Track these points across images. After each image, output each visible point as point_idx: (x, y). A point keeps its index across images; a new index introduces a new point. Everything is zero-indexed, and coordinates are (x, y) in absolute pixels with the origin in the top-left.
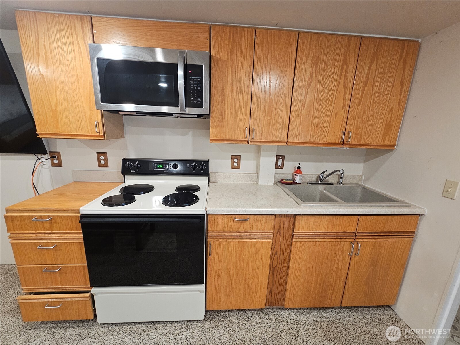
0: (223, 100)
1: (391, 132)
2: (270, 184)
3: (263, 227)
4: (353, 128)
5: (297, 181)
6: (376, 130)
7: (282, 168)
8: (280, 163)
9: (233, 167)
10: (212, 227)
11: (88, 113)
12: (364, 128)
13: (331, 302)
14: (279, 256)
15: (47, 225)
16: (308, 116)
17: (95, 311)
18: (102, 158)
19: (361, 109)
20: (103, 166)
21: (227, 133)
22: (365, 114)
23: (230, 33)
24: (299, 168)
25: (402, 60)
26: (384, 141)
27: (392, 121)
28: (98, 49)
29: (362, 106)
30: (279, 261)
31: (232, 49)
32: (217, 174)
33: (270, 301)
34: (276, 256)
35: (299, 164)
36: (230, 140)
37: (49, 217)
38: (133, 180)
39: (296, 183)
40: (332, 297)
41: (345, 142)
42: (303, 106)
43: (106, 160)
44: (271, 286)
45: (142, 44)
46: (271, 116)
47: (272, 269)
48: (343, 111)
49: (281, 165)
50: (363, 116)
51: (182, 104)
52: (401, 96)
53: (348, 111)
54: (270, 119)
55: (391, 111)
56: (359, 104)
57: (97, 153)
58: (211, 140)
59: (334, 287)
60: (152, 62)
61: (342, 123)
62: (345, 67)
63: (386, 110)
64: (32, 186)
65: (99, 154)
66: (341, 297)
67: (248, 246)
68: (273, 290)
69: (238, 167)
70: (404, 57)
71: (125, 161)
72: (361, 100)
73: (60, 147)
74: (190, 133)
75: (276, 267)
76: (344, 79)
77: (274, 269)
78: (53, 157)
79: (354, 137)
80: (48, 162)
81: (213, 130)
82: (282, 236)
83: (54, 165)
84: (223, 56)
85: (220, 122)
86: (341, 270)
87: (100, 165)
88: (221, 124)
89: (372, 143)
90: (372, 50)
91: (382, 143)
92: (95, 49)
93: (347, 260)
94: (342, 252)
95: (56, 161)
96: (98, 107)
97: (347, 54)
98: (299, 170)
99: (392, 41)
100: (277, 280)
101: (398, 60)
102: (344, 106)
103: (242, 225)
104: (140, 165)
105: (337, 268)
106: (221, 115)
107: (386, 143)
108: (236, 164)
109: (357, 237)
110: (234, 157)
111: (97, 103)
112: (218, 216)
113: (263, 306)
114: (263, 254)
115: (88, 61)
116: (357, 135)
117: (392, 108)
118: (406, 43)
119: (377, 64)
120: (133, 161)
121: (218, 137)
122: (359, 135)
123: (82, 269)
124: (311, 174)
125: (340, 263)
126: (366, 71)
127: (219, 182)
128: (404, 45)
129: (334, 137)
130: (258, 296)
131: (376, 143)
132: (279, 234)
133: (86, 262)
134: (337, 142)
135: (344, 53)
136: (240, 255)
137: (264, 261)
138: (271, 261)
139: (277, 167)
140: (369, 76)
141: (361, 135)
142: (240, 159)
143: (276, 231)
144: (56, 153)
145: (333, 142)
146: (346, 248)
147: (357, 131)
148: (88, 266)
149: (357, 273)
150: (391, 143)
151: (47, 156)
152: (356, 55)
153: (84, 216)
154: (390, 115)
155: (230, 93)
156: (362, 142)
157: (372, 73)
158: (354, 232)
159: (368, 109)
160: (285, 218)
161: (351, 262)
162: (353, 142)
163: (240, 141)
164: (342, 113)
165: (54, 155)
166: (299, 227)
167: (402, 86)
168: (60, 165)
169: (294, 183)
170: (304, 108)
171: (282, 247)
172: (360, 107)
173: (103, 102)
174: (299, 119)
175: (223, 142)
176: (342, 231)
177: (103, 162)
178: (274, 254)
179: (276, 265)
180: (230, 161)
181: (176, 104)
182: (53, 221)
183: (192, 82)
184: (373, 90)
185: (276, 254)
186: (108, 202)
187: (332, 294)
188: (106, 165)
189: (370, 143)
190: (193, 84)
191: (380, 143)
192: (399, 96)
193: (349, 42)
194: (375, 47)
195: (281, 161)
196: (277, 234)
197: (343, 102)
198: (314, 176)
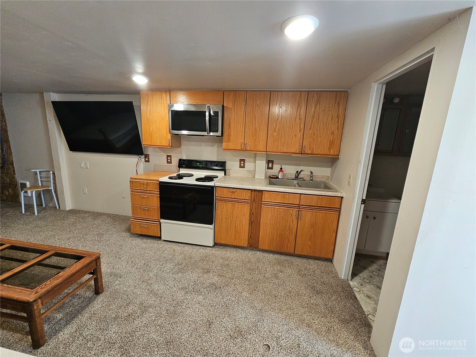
0: (230, 128)
1: (334, 146)
2: (262, 178)
3: (244, 197)
4: (307, 144)
5: (280, 177)
6: (324, 145)
7: (272, 168)
8: (270, 165)
9: (241, 167)
10: (218, 194)
11: (165, 135)
12: (315, 144)
13: (288, 249)
14: (254, 215)
15: (145, 186)
16: (278, 136)
17: (161, 233)
18: (169, 158)
19: (312, 132)
20: (169, 163)
21: (231, 145)
22: (315, 135)
23: (233, 94)
24: (281, 168)
25: (337, 103)
26: (330, 152)
27: (334, 140)
28: (172, 106)
29: (312, 130)
30: (255, 218)
31: (234, 102)
32: (230, 170)
33: (250, 243)
34: (253, 215)
35: (281, 166)
36: (233, 150)
37: (146, 182)
38: (183, 171)
39: (279, 178)
40: (288, 246)
41: (303, 152)
42: (275, 131)
43: (171, 160)
44: (250, 233)
45: (191, 102)
46: (256, 136)
47: (251, 223)
48: (300, 134)
49: (271, 167)
50: (313, 136)
51: (208, 130)
52: (338, 124)
53: (303, 134)
54: (256, 138)
55: (333, 133)
56: (310, 129)
57: (167, 155)
58: (223, 149)
59: (289, 239)
60: (195, 111)
61: (300, 140)
62: (299, 109)
63: (329, 133)
64: (136, 171)
65: (168, 156)
66: (294, 247)
67: (237, 207)
68: (252, 236)
69: (244, 167)
70: (338, 100)
71: (180, 160)
72: (311, 127)
73: (149, 151)
74: (216, 145)
75: (253, 221)
76: (299, 115)
77: (252, 223)
78: (146, 157)
79: (308, 149)
80: (143, 160)
81: (224, 144)
82: (256, 203)
83: (146, 161)
84: (230, 106)
85: (228, 140)
86: (292, 228)
87: (168, 162)
88: (229, 141)
89: (322, 153)
90: (316, 98)
91: (328, 153)
92: (171, 106)
93: (295, 222)
94: (292, 216)
95: (147, 159)
96: (170, 132)
97: (300, 101)
98: (281, 170)
99: (329, 93)
100: (254, 230)
101: (334, 103)
102: (300, 131)
103: (233, 195)
104: (187, 163)
105: (290, 226)
106: (229, 136)
107: (331, 153)
108: (242, 165)
109: (300, 208)
110: (241, 160)
111: (170, 131)
112: (221, 188)
113: (246, 245)
114: (245, 212)
115: (167, 111)
116: (310, 148)
117: (333, 132)
118: (338, 93)
119: (320, 106)
120: (184, 160)
121: (227, 147)
122: (312, 148)
123: (157, 209)
124: (291, 174)
125: (291, 224)
126: (313, 110)
127: (231, 175)
128: (337, 94)
129: (295, 148)
130: (243, 238)
131: (324, 153)
132: (254, 202)
133: (159, 206)
134: (297, 152)
135: (298, 101)
136: (232, 212)
137: (246, 217)
138: (250, 217)
139: (268, 168)
140: (315, 113)
141: (313, 148)
142: (245, 162)
143: (252, 200)
144: (147, 155)
145: (294, 152)
146: (294, 213)
147: (310, 145)
148: (160, 209)
149: (303, 231)
150: (335, 154)
151: (143, 157)
152: (306, 101)
153: (161, 182)
154: (332, 136)
155: (233, 124)
156: (314, 153)
157: (317, 111)
158: (298, 205)
159: (316, 132)
160: (257, 193)
161: (298, 223)
162: (308, 152)
163: (239, 150)
164: (300, 135)
165: (147, 156)
166: (265, 198)
167: (338, 118)
168: (148, 161)
169: (277, 178)
170: (275, 132)
171: (256, 209)
172: (311, 131)
173: (172, 130)
174: (273, 138)
175: (230, 151)
176: (290, 203)
177: (169, 161)
178: (251, 214)
179: (253, 220)
180: (239, 163)
181: (205, 130)
182: (148, 184)
183: (213, 120)
184: (318, 121)
185: (253, 213)
186: (171, 178)
187: (288, 244)
188: (170, 163)
189: (319, 153)
190: (214, 120)
191: (327, 153)
192: (337, 124)
193: (301, 95)
194: (317, 96)
195: (271, 164)
196: (253, 202)
197: (300, 129)
198: (293, 175)
